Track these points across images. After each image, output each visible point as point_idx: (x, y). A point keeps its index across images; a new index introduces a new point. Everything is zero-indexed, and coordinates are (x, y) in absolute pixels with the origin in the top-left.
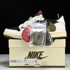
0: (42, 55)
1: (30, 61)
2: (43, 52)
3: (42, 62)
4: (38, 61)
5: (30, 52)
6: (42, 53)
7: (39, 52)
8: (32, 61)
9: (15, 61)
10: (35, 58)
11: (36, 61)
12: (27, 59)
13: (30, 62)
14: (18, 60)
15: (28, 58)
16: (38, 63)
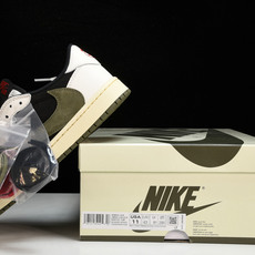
0: (194, 198)
1: (152, 220)
2: (197, 189)
6: (194, 193)
7: (184, 188)
9: (99, 218)
10: (169, 209)
12: (141, 212)
13: (152, 223)
14: (110, 213)
15: (145, 208)
16: (179, 228)
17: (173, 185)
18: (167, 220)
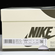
3: (51, 42)
11: (42, 42)
17: (41, 26)
18: (39, 41)
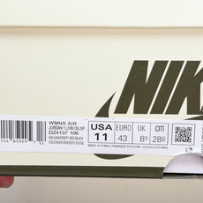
1: (138, 134)
4: (196, 136)
5: (139, 66)
8: (150, 133)
13: (137, 140)
14: (46, 119)
15: (122, 109)
16: (198, 151)
